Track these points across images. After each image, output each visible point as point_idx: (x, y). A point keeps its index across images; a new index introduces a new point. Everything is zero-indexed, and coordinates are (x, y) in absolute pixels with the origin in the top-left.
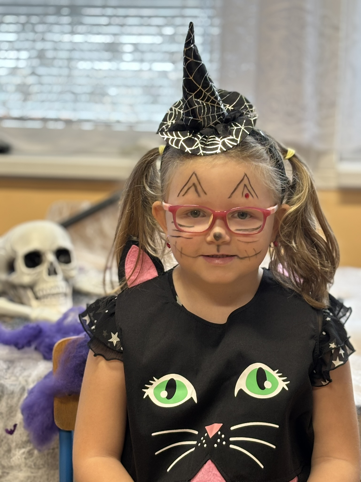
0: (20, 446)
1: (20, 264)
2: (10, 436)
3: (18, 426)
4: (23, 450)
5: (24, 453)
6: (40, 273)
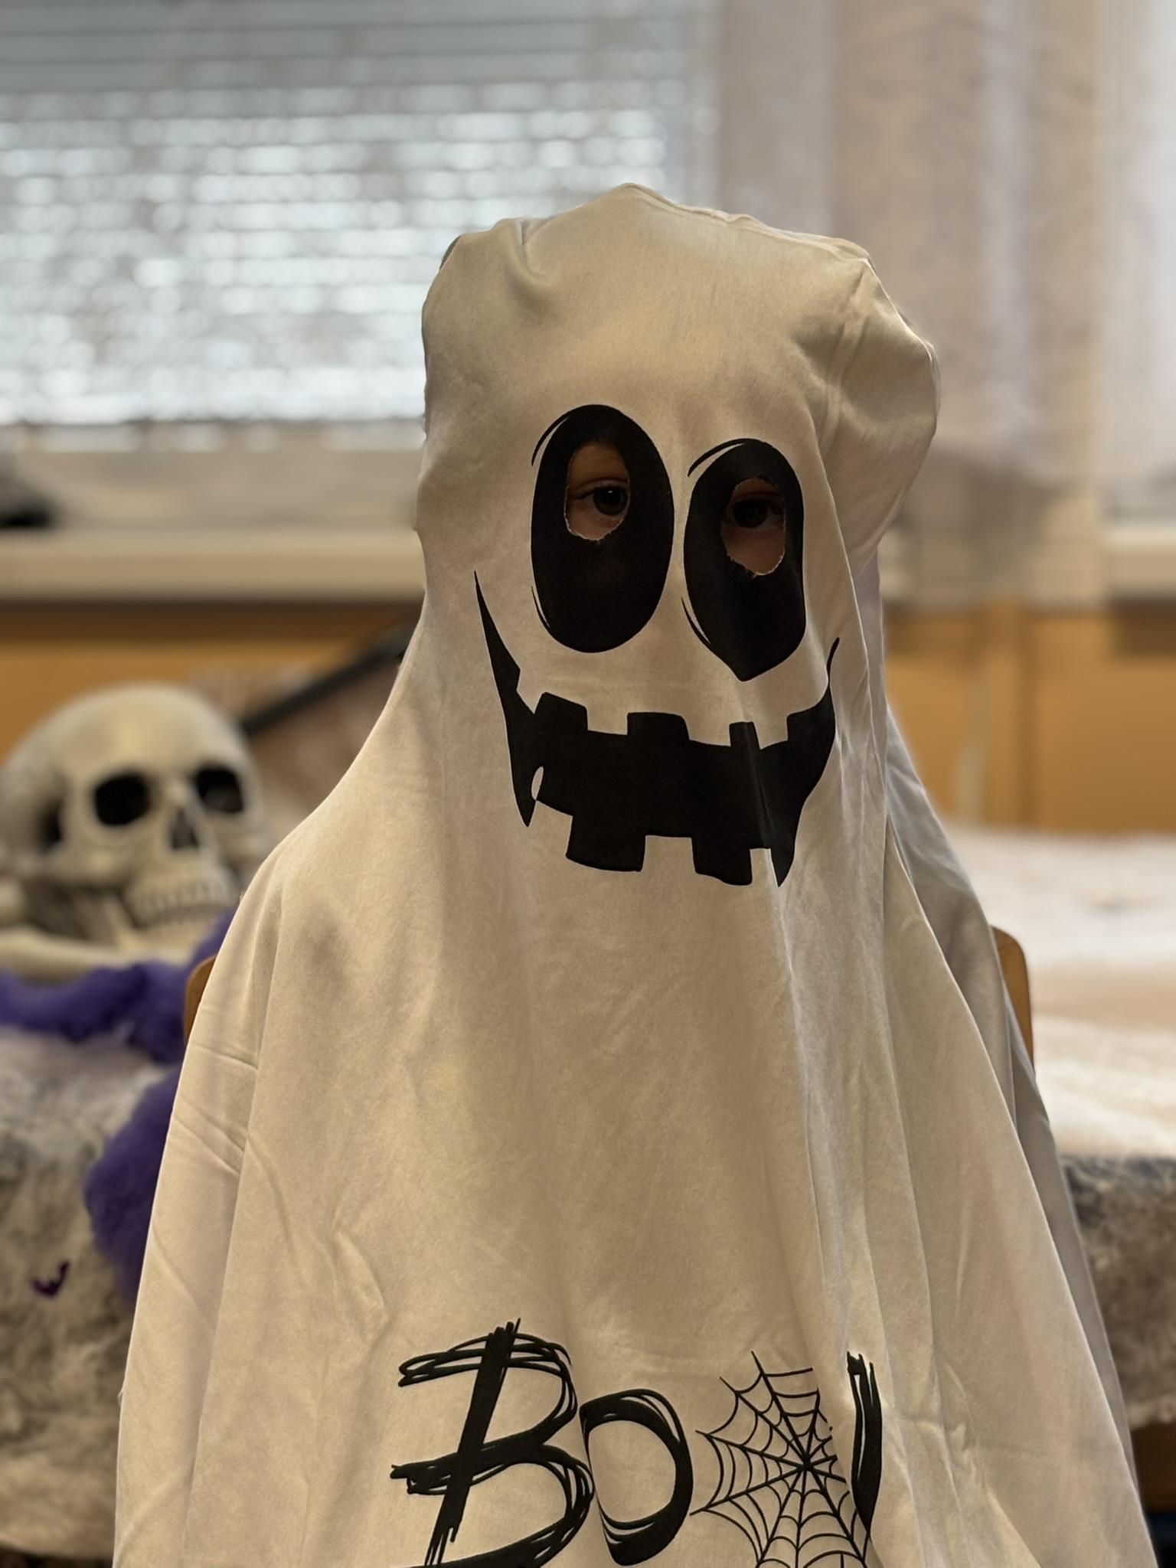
0: (78, 1335)
1: (81, 819)
2: (47, 1305)
3: (72, 1272)
4: (89, 1348)
5: (93, 1357)
6: (143, 846)
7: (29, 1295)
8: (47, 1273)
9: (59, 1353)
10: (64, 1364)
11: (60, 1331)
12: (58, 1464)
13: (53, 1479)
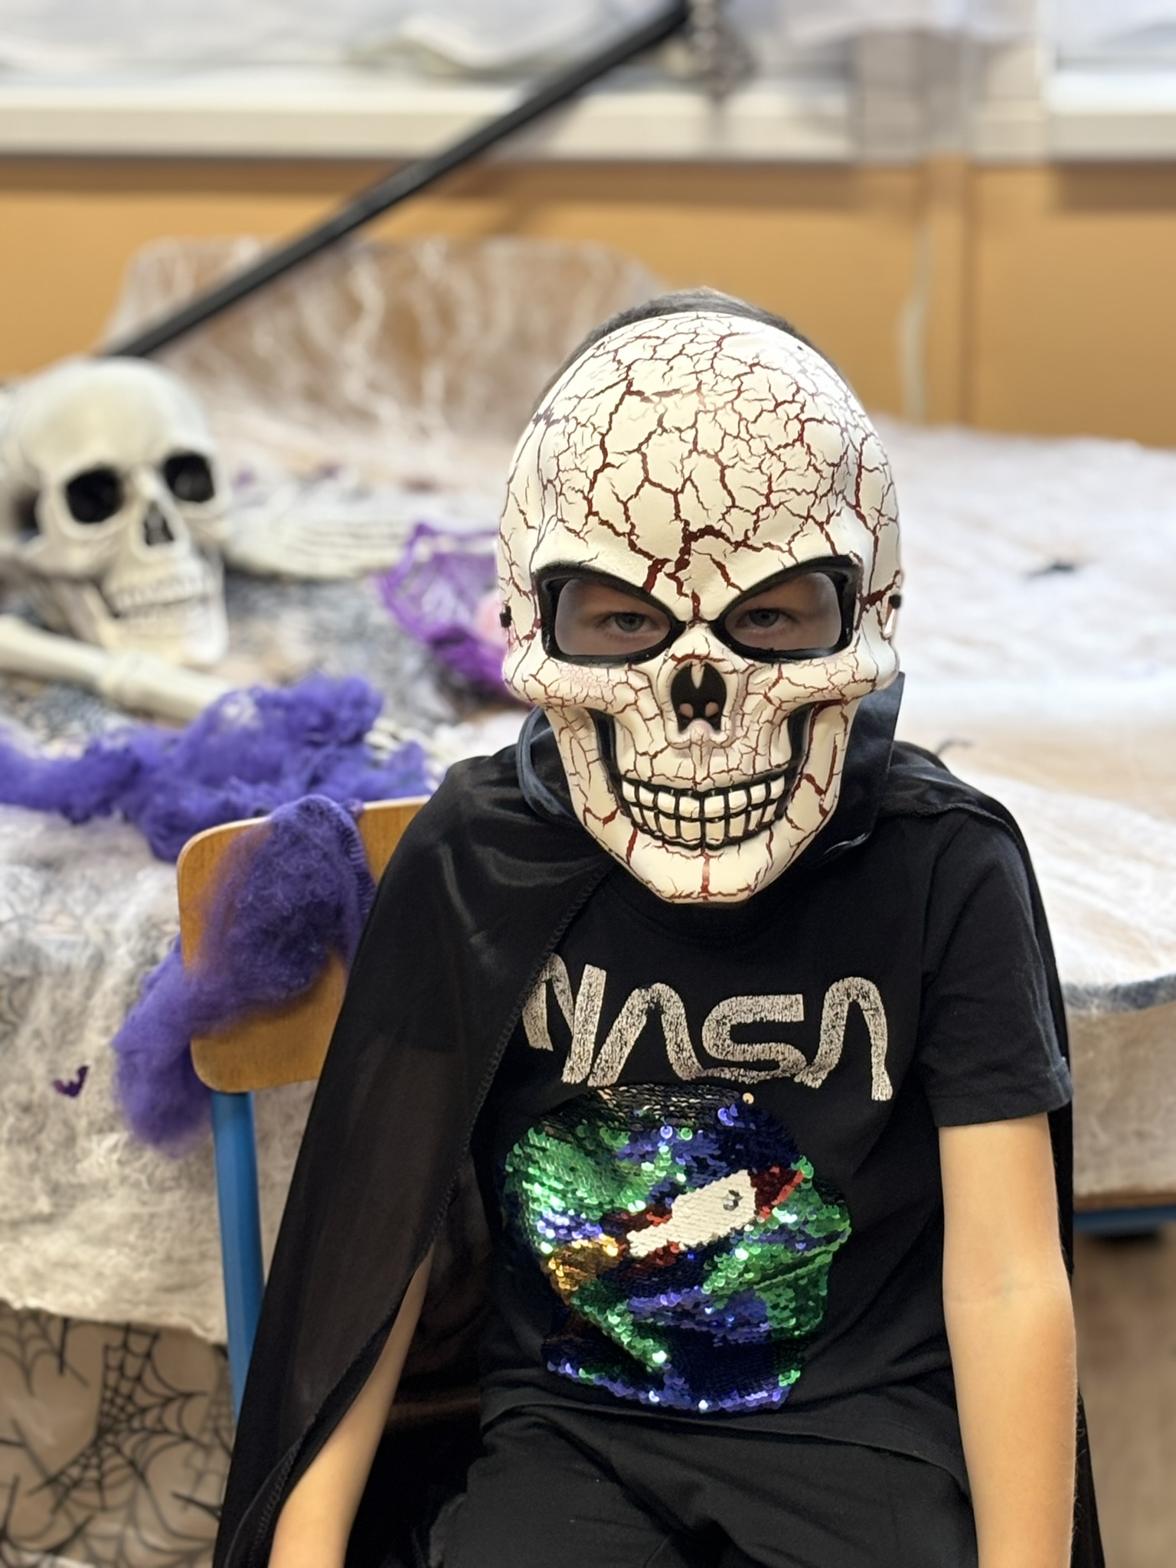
0: (101, 1128)
1: (54, 510)
2: (67, 1100)
3: (91, 1071)
5: (114, 1148)
6: (119, 537)
7: (52, 1095)
8: (69, 1076)
9: (82, 1142)
10: (87, 1153)
11: (82, 1124)
12: (88, 1241)
13: (84, 1254)
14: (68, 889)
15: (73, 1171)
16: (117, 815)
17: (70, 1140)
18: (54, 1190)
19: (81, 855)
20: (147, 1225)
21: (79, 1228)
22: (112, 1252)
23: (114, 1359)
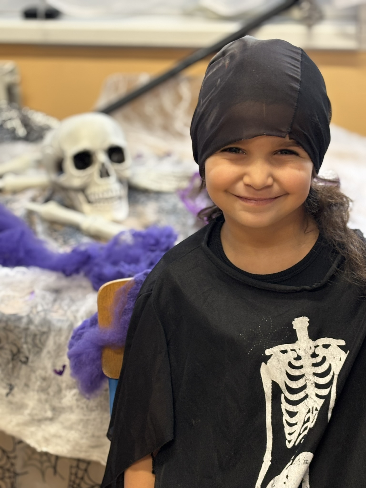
0: (70, 388)
2: (59, 377)
3: (67, 368)
4: (73, 392)
5: (74, 395)
6: (91, 175)
7: (53, 374)
8: (59, 368)
9: (64, 392)
10: (65, 396)
11: (64, 385)
12: (65, 428)
14: (62, 300)
15: (60, 402)
16: (82, 274)
17: (60, 391)
18: (54, 409)
19: (68, 288)
20: (86, 423)
21: (62, 423)
22: (73, 432)
23: (74, 471)
